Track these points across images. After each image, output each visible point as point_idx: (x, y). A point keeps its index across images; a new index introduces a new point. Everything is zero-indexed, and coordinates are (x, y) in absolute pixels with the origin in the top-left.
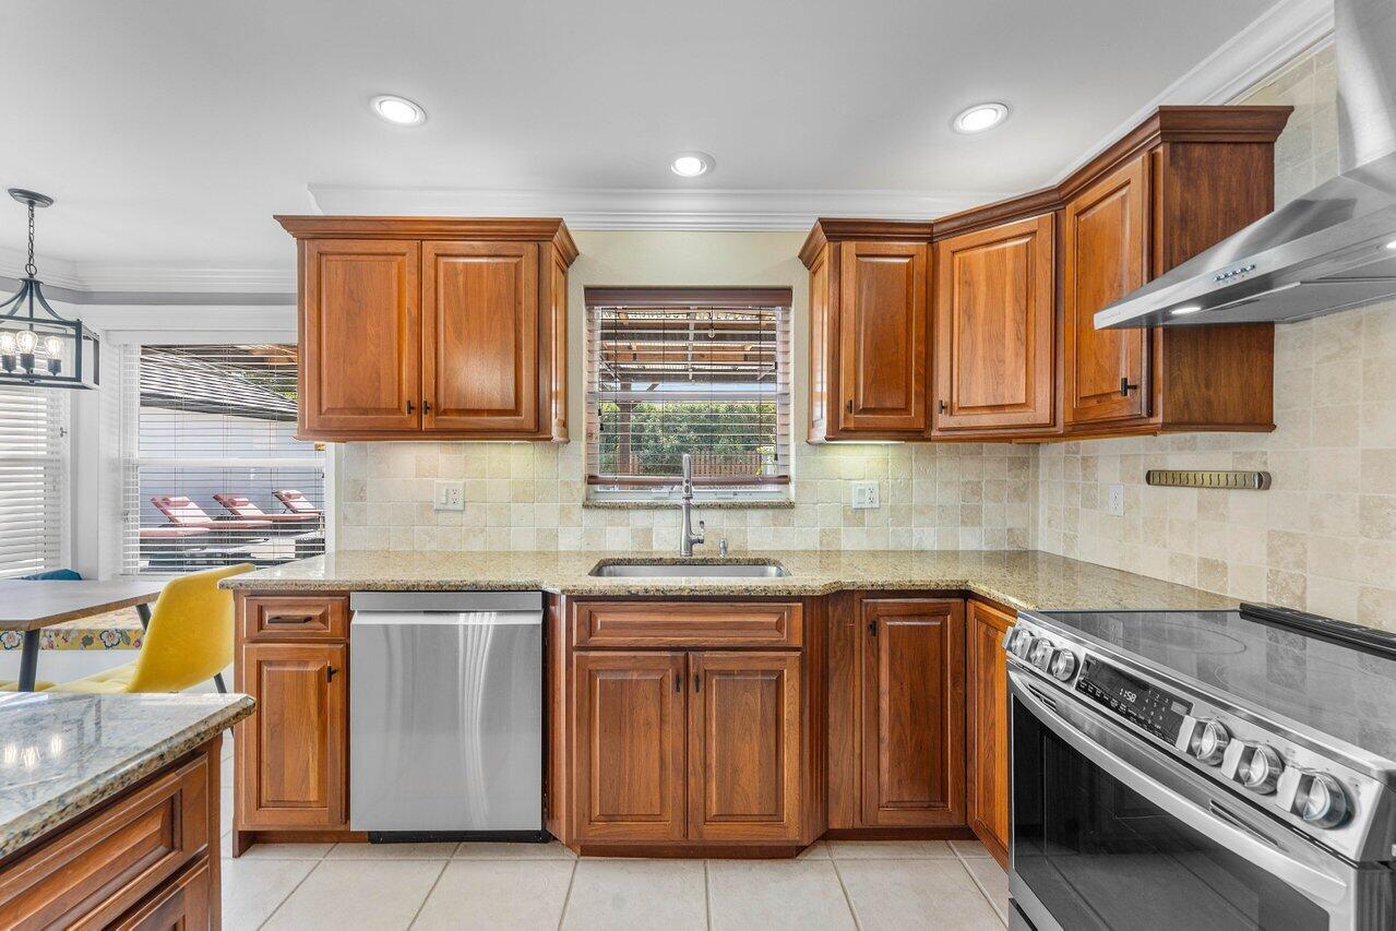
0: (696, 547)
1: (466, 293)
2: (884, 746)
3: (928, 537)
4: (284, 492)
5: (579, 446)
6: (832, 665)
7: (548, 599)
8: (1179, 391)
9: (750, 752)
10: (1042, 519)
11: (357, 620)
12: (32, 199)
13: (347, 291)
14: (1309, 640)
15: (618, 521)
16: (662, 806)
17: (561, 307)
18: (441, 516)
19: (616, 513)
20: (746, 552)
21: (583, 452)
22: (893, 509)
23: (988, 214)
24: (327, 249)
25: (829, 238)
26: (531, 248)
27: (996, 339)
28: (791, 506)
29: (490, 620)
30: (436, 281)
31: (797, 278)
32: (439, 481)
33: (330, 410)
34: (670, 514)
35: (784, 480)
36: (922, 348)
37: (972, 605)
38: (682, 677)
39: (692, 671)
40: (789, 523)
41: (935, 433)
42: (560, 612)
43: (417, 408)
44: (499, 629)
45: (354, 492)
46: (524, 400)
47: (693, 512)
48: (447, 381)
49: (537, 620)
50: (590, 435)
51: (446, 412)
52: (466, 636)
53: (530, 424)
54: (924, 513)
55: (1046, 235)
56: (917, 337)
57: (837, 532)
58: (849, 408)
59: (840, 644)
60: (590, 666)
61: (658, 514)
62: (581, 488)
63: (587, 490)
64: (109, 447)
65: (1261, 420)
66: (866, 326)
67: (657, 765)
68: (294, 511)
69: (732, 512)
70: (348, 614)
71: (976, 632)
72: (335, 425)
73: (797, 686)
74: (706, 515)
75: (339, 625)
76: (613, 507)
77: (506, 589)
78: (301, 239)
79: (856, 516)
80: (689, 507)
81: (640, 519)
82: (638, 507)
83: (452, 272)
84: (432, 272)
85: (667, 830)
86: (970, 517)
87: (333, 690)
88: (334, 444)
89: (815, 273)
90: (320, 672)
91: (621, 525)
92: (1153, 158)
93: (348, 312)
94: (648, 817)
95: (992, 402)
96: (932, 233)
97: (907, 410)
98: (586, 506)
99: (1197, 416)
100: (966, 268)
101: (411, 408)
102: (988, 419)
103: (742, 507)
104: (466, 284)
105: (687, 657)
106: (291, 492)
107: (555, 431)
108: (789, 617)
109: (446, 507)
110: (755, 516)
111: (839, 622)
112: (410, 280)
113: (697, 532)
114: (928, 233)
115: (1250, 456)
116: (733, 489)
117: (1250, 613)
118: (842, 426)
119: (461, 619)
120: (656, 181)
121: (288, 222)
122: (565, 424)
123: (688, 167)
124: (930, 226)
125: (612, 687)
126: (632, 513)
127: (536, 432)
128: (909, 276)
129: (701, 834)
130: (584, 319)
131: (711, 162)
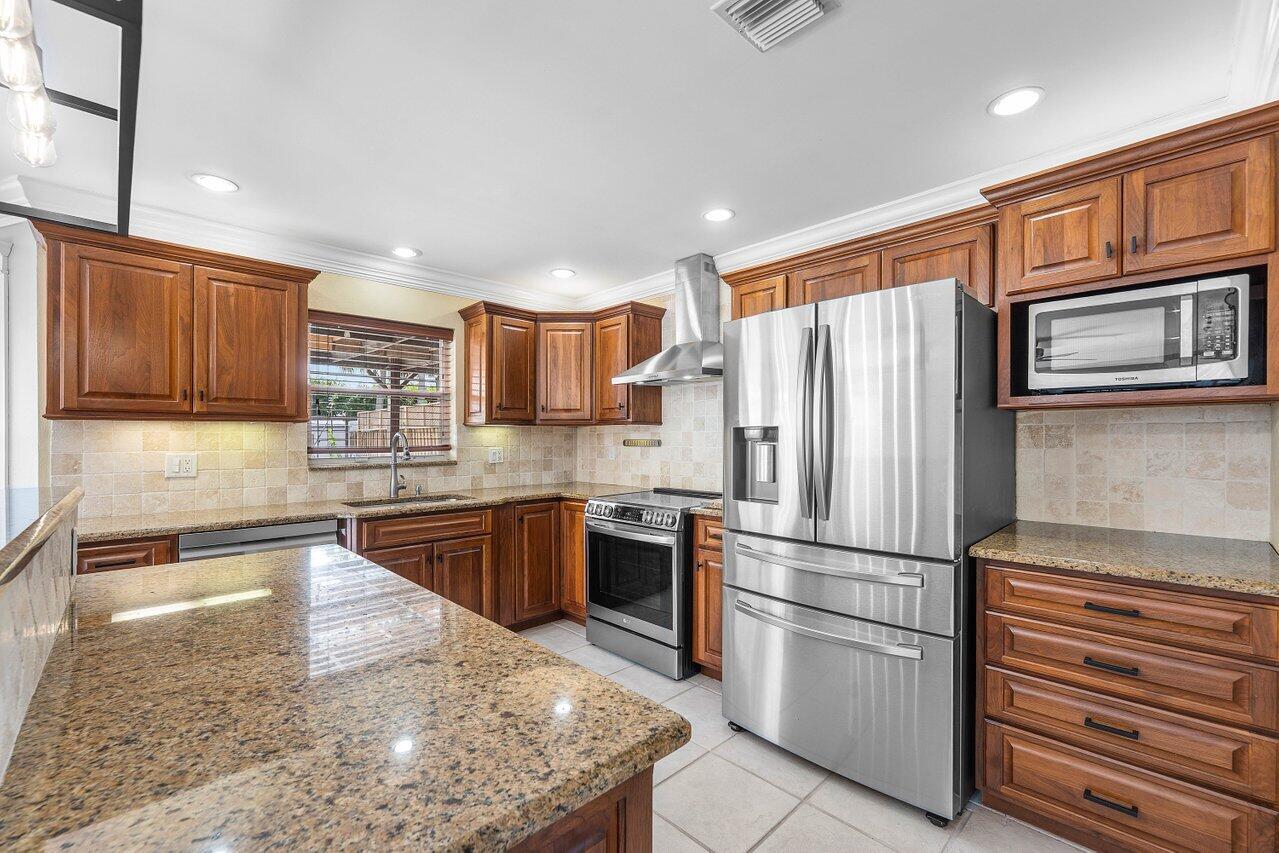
0: (401, 492)
2: (526, 579)
3: (528, 478)
5: (304, 426)
7: (340, 524)
8: (636, 410)
9: (467, 592)
10: (579, 465)
13: (113, 294)
14: (671, 496)
18: (172, 483)
19: (335, 474)
21: (306, 430)
22: (510, 463)
24: (86, 254)
25: (487, 312)
26: (292, 286)
27: (567, 377)
28: (454, 463)
30: (209, 299)
31: (459, 326)
32: (168, 454)
33: (91, 394)
34: (380, 471)
35: (447, 448)
37: (563, 504)
38: (430, 557)
39: (436, 553)
40: (453, 474)
41: (538, 422)
42: (350, 529)
43: (191, 396)
45: (65, 466)
46: (286, 392)
47: (399, 470)
54: (526, 465)
55: (588, 333)
57: (481, 478)
58: (498, 407)
61: (370, 472)
62: (303, 456)
63: (308, 458)
65: (657, 421)
69: (418, 469)
71: (566, 515)
74: (405, 471)
76: (331, 469)
78: (54, 240)
79: (491, 468)
80: (395, 466)
81: (354, 477)
83: (224, 294)
84: (204, 291)
86: (547, 466)
89: (471, 325)
91: (339, 481)
92: (628, 317)
93: (114, 312)
95: (566, 408)
97: (526, 409)
98: (309, 470)
99: (642, 419)
100: (554, 340)
101: (185, 396)
102: (564, 416)
103: (425, 465)
104: (236, 305)
105: (433, 546)
108: (485, 518)
109: (178, 475)
110: (433, 470)
111: (505, 519)
112: (182, 294)
113: (401, 482)
114: (535, 317)
115: (655, 434)
117: (657, 491)
118: (493, 416)
120: (382, 252)
123: (405, 253)
124: (536, 314)
126: (346, 473)
128: (526, 338)
131: (420, 253)
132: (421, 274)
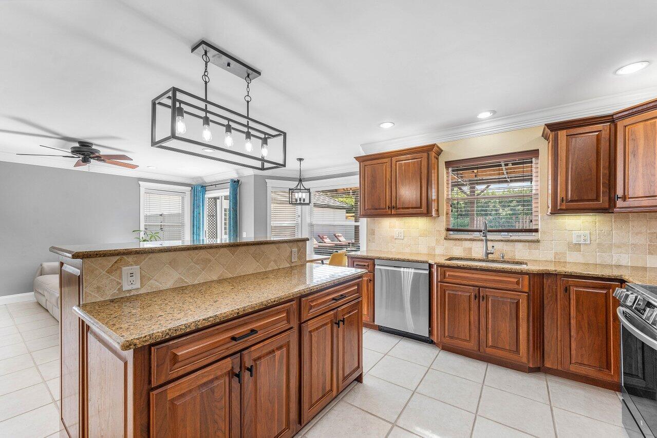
0: (490, 256)
1: (405, 171)
3: (624, 259)
4: (337, 234)
5: (443, 218)
6: (545, 302)
7: (431, 266)
9: (505, 327)
11: (376, 267)
12: (300, 160)
15: (458, 244)
16: (470, 337)
17: (436, 171)
18: (397, 241)
19: (457, 242)
20: (515, 259)
21: (445, 220)
22: (599, 244)
23: (645, 107)
24: (366, 164)
25: (552, 131)
26: (425, 155)
28: (538, 241)
29: (412, 271)
30: (396, 169)
31: (541, 146)
32: (396, 230)
33: (367, 209)
34: (480, 243)
35: (535, 231)
36: (607, 172)
38: (477, 296)
39: (481, 294)
40: (537, 249)
41: (617, 210)
42: (434, 270)
43: (391, 208)
44: (414, 273)
45: (371, 233)
46: (423, 203)
47: (488, 243)
48: (399, 199)
49: (427, 272)
50: (447, 214)
51: (399, 209)
52: (404, 274)
53: (425, 211)
54: (621, 247)
56: (604, 167)
57: (565, 253)
58: (562, 200)
59: (550, 295)
60: (444, 288)
61: (475, 243)
62: (444, 233)
63: (446, 234)
64: (308, 220)
66: (572, 165)
67: (468, 324)
68: (340, 241)
69: (508, 243)
70: (374, 265)
72: (369, 213)
73: (526, 306)
74: (495, 244)
75: (372, 268)
76: (456, 239)
77: (417, 262)
78: (360, 162)
79: (577, 247)
80: (487, 240)
81: (467, 244)
82: (466, 240)
83: (401, 165)
84: (395, 167)
85: (472, 345)
87: (370, 285)
88: (365, 219)
89: (549, 143)
90: (367, 280)
91: (459, 246)
94: (466, 340)
95: (648, 194)
96: (613, 118)
97: (597, 199)
98: (445, 239)
100: (633, 133)
101: (389, 208)
103: (512, 241)
104: (405, 169)
105: (479, 290)
106: (340, 235)
107: (434, 213)
108: (522, 280)
109: (398, 238)
110: (519, 245)
111: (549, 286)
112: (389, 170)
113: (490, 249)
114: (611, 120)
116: (511, 234)
118: (559, 208)
119: (402, 269)
120: (473, 121)
121: (357, 158)
122: (437, 210)
123: (485, 115)
124: (612, 115)
125: (452, 296)
126: (463, 242)
127: (428, 214)
128: (599, 140)
129: (485, 352)
130: (445, 173)
131: (494, 112)
132: (500, 123)
